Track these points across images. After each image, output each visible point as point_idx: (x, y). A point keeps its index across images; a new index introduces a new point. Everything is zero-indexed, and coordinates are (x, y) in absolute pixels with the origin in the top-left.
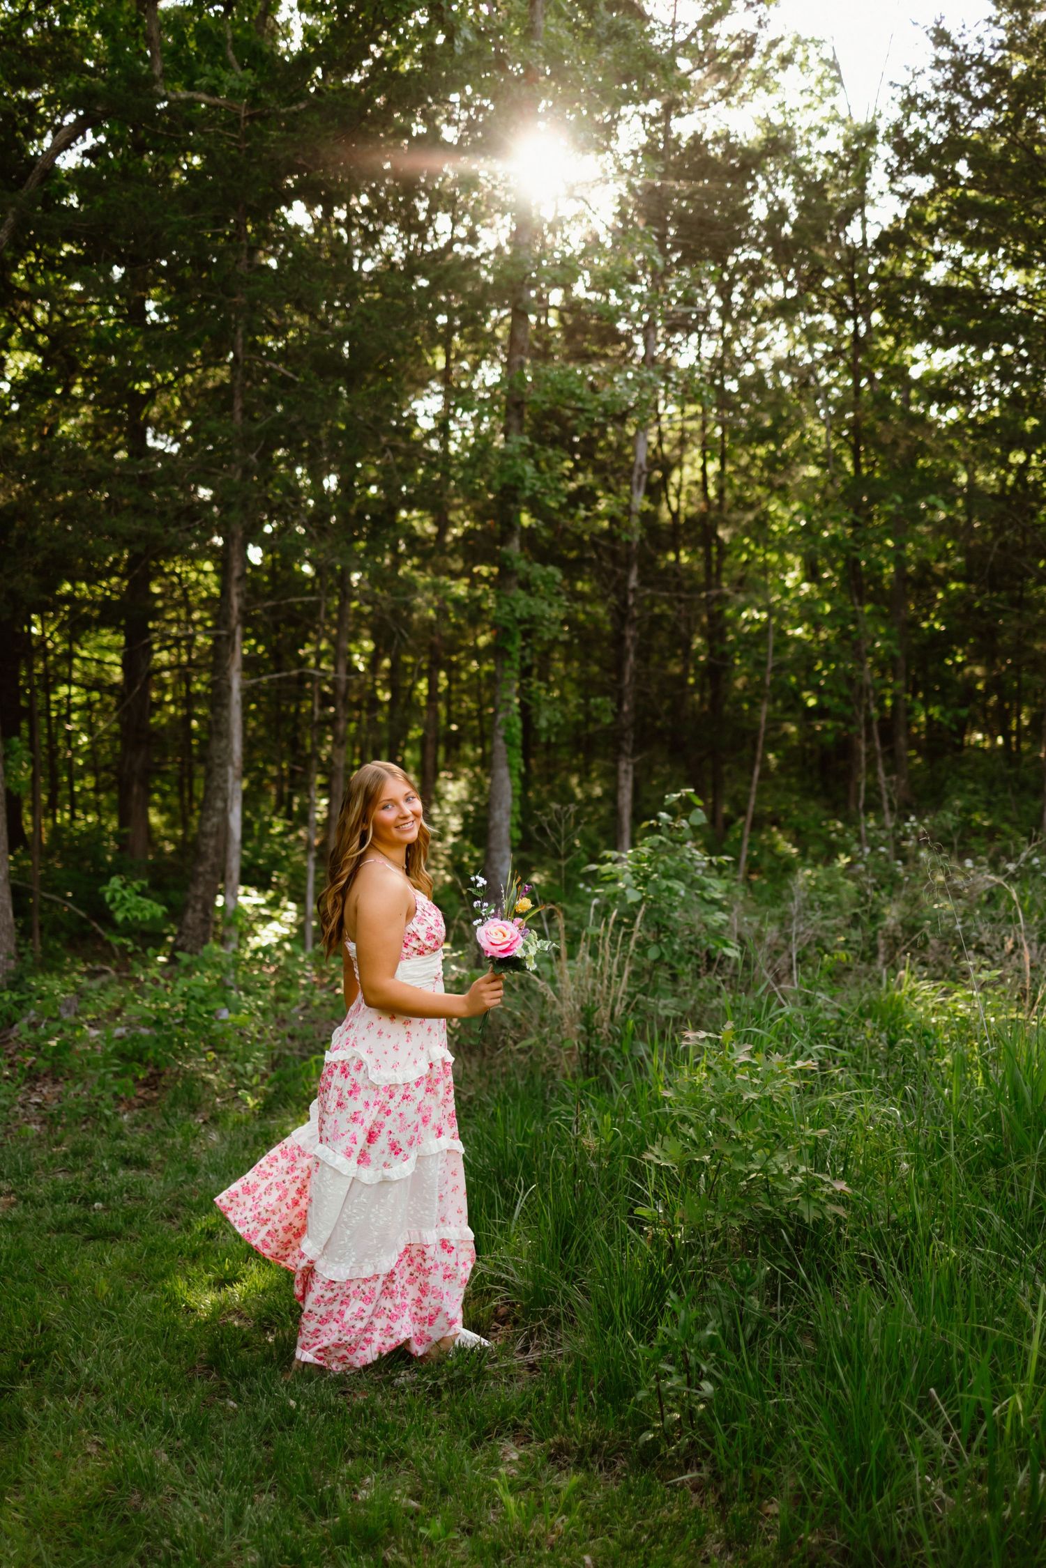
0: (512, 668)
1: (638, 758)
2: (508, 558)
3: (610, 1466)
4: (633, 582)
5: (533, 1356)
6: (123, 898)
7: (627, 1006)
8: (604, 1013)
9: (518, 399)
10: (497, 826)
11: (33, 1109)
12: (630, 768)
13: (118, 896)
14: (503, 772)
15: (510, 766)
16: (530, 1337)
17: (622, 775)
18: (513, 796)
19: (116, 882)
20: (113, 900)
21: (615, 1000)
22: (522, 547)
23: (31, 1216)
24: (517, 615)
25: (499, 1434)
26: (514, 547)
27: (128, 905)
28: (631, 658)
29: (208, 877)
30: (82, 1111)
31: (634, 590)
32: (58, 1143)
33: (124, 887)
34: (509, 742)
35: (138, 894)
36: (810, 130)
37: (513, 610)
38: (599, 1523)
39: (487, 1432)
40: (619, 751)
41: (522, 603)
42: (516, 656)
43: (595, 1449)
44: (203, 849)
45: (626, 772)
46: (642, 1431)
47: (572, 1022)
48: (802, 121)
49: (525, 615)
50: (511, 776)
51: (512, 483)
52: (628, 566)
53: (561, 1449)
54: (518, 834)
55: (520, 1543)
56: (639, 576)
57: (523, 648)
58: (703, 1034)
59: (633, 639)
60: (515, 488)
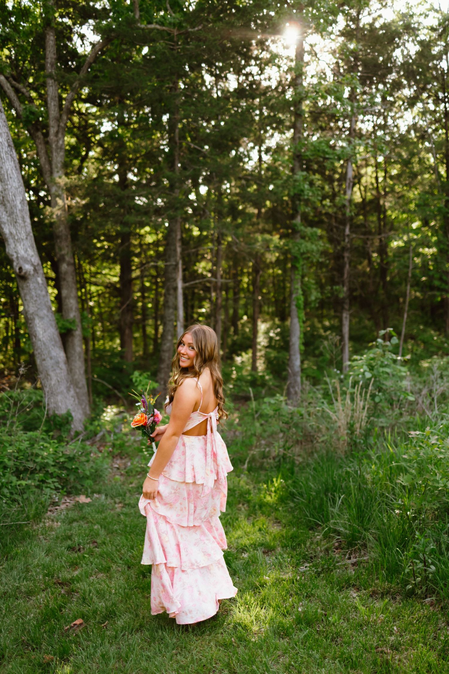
0: (298, 274)
1: (351, 312)
2: (296, 225)
3: (394, 599)
4: (347, 231)
5: (353, 560)
6: (140, 381)
7: (367, 422)
8: (357, 425)
9: (298, 154)
10: (293, 344)
11: (115, 470)
12: (348, 316)
13: (138, 380)
14: (296, 321)
15: (299, 318)
16: (350, 554)
17: (344, 319)
18: (300, 331)
19: (136, 373)
20: (136, 381)
21: (362, 420)
22: (302, 220)
23: (132, 511)
24: (302, 251)
25: (347, 588)
26: (298, 220)
27: (143, 383)
28: (347, 266)
29: (166, 370)
30: (139, 470)
31: (348, 236)
32: (131, 483)
33: (140, 375)
34: (298, 307)
35: (146, 378)
36: (421, 15)
37: (299, 249)
38: (396, 617)
39: (343, 587)
40: (343, 308)
41: (303, 245)
42: (300, 269)
43: (388, 592)
44: (163, 357)
45: (346, 318)
46: (406, 585)
47: (344, 430)
48: (416, 11)
49: (305, 251)
50: (299, 322)
51: (299, 193)
52: (344, 225)
53: (374, 593)
54: (303, 348)
55: (367, 623)
56: (350, 228)
57: (303, 265)
58: (418, 433)
59: (348, 258)
60: (300, 195)
